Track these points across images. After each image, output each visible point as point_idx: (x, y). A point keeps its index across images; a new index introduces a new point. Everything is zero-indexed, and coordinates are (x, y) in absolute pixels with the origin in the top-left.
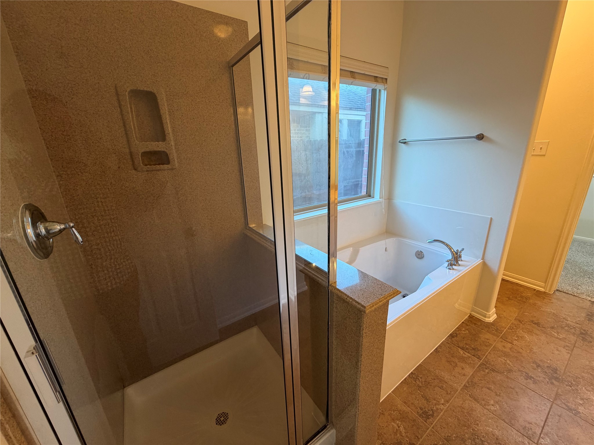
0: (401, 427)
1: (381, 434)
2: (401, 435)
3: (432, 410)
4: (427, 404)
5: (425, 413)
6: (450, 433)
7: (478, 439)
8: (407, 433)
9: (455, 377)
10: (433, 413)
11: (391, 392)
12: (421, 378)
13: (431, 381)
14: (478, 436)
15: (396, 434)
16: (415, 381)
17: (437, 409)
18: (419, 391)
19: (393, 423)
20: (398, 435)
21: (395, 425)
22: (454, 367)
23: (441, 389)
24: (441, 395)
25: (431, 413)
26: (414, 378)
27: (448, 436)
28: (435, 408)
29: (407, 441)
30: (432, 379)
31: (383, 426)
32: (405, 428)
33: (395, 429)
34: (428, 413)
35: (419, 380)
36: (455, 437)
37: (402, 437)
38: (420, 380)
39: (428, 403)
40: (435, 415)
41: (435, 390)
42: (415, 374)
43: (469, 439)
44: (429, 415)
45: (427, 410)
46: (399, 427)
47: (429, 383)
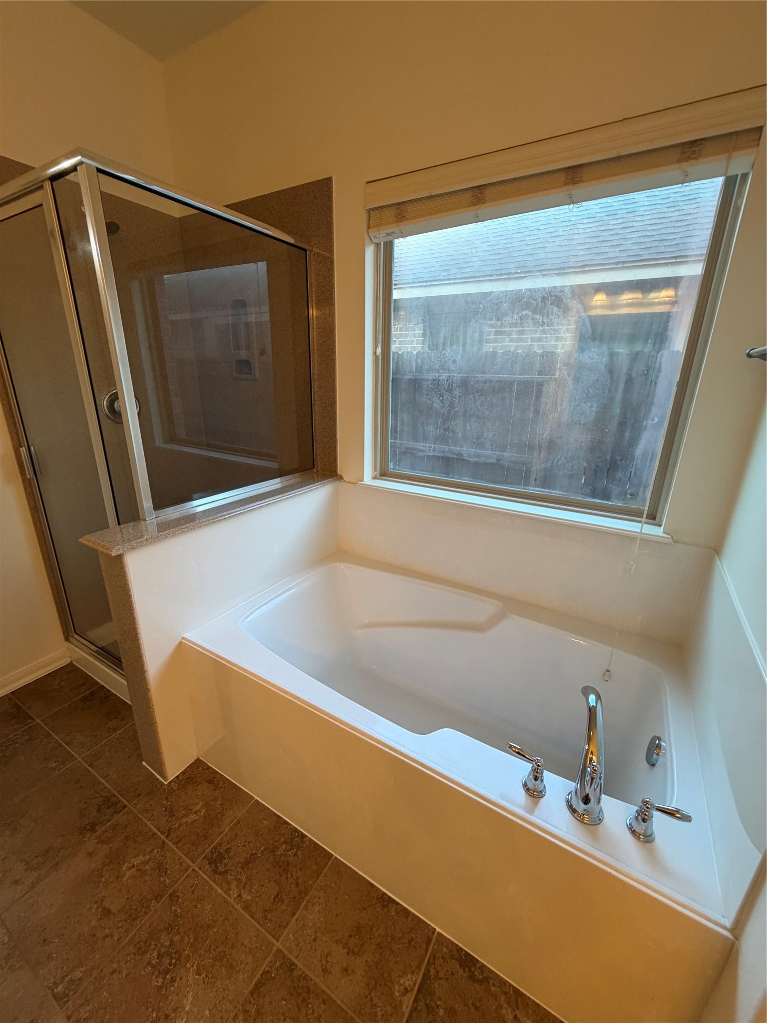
0: (196, 816)
1: (186, 788)
2: (182, 816)
3: (226, 872)
4: (238, 863)
5: (221, 857)
6: (183, 903)
7: (170, 964)
8: (186, 826)
9: (314, 940)
10: (221, 873)
11: (256, 799)
12: (295, 855)
13: (292, 876)
14: (175, 965)
15: (186, 808)
16: (285, 842)
17: (229, 883)
18: (263, 848)
19: (201, 803)
20: (184, 812)
21: (198, 807)
22: (346, 946)
23: (275, 898)
24: (260, 895)
25: (221, 869)
26: (292, 839)
27: (178, 896)
28: (230, 877)
29: (174, 825)
30: (298, 878)
31: (197, 790)
32: (194, 821)
33: (192, 808)
34: (221, 862)
35: (288, 851)
36: (176, 911)
37: (180, 817)
38: (290, 853)
39: (240, 865)
40: (217, 876)
41: (269, 883)
42: (303, 842)
43: (172, 941)
44: (216, 865)
45: (225, 861)
46: (195, 813)
47: (284, 870)
